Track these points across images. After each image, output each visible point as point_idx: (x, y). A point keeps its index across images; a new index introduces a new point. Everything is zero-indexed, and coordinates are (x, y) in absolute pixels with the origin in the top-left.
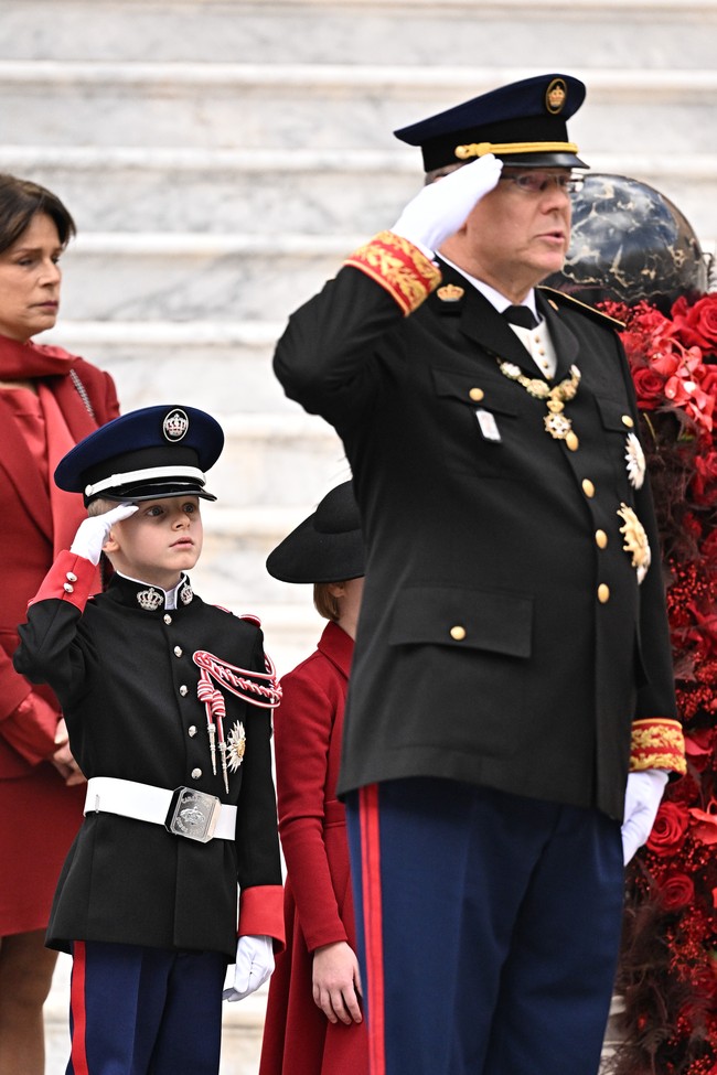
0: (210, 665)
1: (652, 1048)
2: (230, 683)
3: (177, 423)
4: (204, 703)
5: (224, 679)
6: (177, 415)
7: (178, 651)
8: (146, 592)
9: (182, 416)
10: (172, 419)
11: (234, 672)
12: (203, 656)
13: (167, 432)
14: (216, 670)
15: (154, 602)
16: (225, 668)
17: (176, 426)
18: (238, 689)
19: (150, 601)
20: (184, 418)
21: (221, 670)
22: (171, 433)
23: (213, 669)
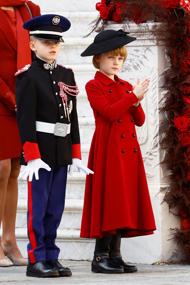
0: (63, 86)
1: (181, 184)
2: (68, 91)
3: (56, 20)
4: (62, 97)
5: (66, 89)
6: (57, 18)
7: (54, 83)
8: (46, 64)
9: (58, 18)
10: (55, 19)
11: (69, 87)
12: (61, 83)
13: (53, 22)
14: (64, 87)
15: (48, 67)
16: (67, 86)
17: (56, 21)
18: (70, 92)
19: (47, 67)
20: (59, 19)
21: (65, 87)
22: (54, 22)
23: (63, 87)
